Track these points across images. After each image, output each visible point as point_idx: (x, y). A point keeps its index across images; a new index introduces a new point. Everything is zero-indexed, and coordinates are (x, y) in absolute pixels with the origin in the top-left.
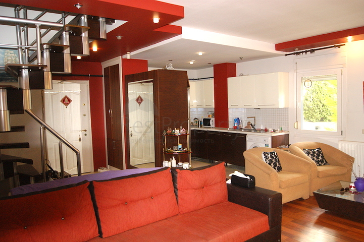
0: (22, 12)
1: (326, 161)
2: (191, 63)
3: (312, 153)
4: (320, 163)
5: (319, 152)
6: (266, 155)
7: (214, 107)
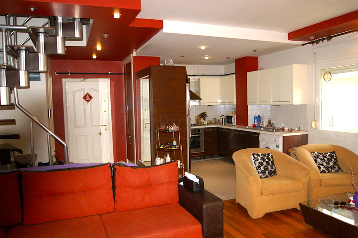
0: (12, 19)
1: (339, 168)
2: (207, 58)
3: (321, 157)
4: (330, 170)
5: (332, 157)
6: (256, 156)
7: (235, 104)
